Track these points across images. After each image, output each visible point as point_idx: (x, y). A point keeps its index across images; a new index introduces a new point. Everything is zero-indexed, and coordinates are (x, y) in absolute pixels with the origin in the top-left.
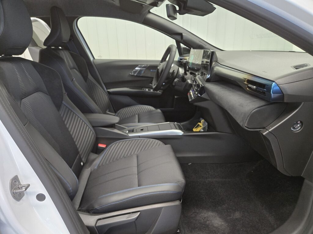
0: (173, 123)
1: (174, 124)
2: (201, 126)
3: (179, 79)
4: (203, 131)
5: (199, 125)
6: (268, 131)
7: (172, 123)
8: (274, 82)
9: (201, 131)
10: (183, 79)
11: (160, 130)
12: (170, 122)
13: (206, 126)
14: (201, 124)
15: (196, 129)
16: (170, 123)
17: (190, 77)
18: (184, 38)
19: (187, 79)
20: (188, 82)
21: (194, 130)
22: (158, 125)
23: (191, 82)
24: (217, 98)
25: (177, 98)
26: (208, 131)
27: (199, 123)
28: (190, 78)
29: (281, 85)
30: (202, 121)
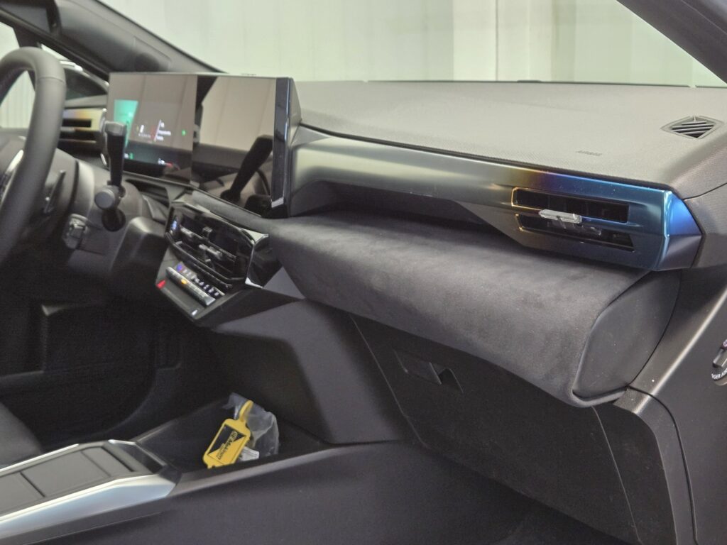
0: (101, 444)
1: (103, 448)
2: (240, 436)
3: (89, 218)
4: (255, 455)
5: (229, 430)
6: (648, 398)
7: (94, 449)
8: (667, 188)
9: (245, 458)
10: (112, 218)
11: (44, 497)
12: (80, 442)
13: (270, 432)
14: (237, 425)
15: (217, 452)
16: (82, 450)
17: (140, 202)
18: (65, 23)
19: (126, 214)
20: (134, 228)
21: (211, 459)
22: (20, 471)
23: (151, 227)
24: (377, 282)
25: (52, 316)
26: (283, 453)
27: (229, 422)
28: (141, 209)
29: (693, 200)
30: (245, 407)
